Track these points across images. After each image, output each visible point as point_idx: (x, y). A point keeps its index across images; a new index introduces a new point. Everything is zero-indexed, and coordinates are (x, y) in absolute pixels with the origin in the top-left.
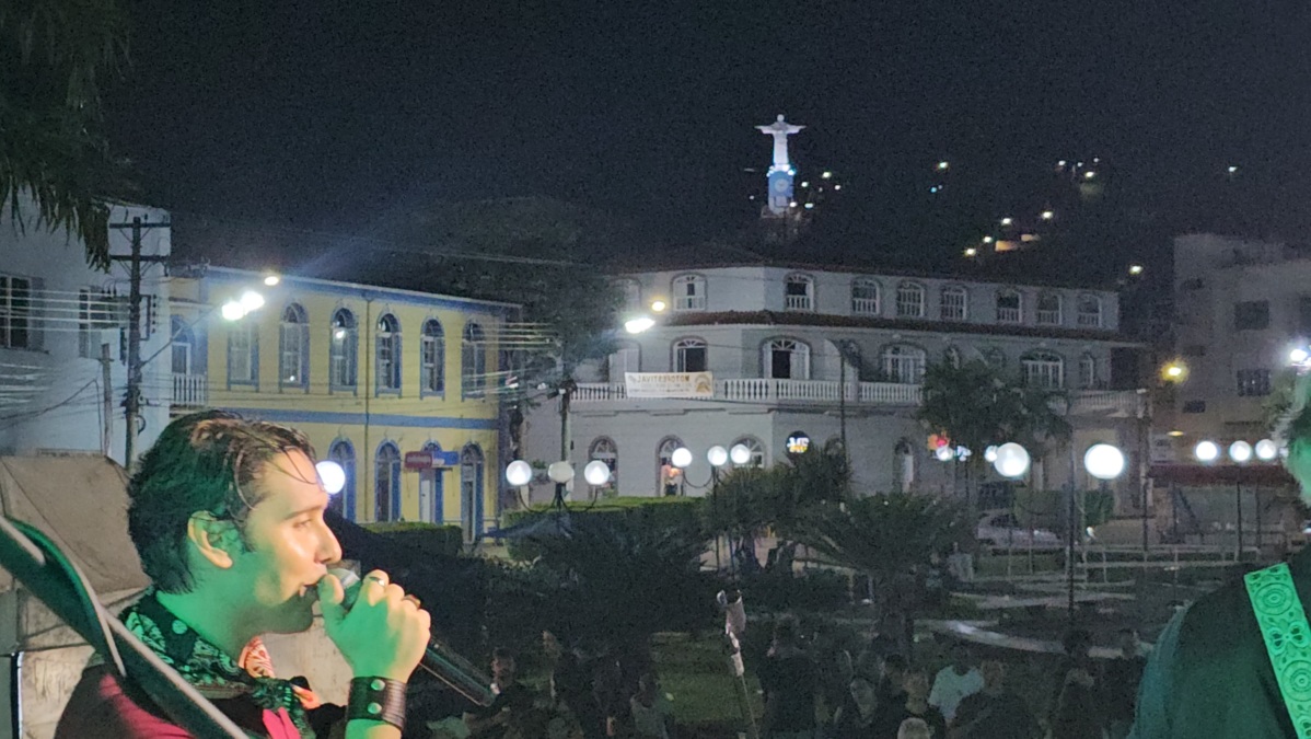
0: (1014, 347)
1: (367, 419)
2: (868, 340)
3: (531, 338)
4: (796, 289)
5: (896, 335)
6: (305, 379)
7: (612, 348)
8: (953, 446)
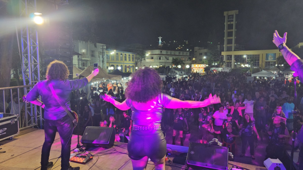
0: (180, 57)
1: (124, 63)
2: (167, 56)
3: (138, 56)
4: (161, 52)
5: (170, 56)
6: (118, 60)
7: (145, 57)
8: (175, 65)
